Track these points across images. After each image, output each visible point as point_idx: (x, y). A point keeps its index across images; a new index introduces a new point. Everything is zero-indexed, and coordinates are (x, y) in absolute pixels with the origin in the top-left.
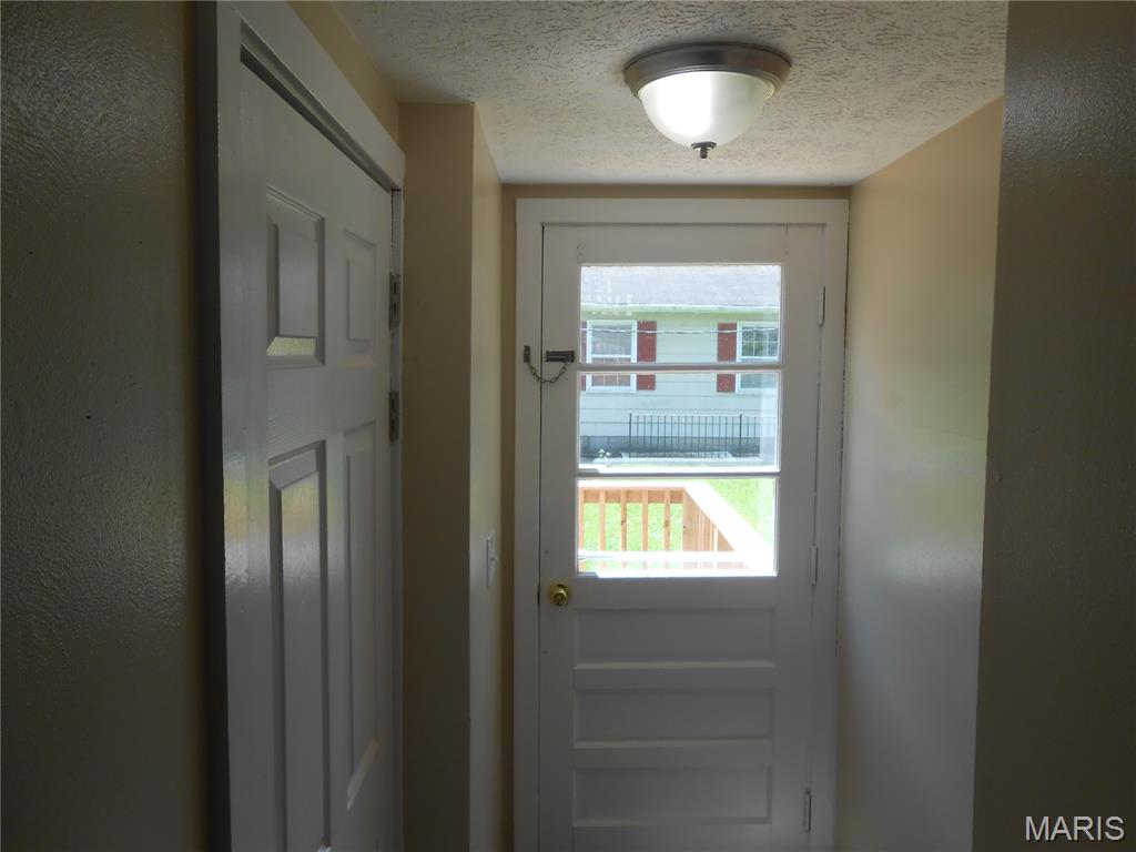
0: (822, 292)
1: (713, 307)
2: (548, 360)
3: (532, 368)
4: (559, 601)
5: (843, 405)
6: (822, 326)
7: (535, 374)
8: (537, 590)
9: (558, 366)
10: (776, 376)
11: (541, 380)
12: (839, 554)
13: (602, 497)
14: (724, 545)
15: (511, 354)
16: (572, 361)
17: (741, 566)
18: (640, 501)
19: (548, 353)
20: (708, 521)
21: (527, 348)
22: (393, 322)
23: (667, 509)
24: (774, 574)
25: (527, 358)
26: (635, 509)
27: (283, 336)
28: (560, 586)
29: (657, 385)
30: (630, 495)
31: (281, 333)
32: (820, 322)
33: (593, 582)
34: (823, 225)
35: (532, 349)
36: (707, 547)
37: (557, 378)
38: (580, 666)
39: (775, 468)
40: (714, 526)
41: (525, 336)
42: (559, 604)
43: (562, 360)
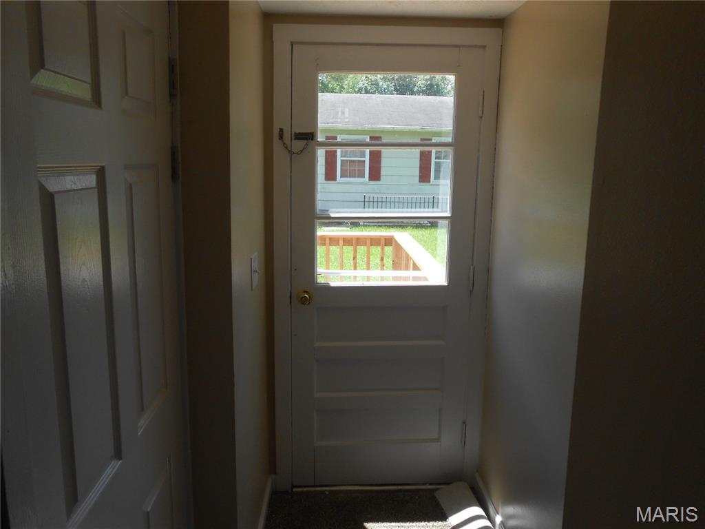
0: (482, 93)
1: (417, 128)
2: (295, 139)
3: (284, 144)
4: (303, 301)
5: (494, 171)
6: (481, 117)
7: (286, 148)
8: (289, 295)
9: (303, 142)
10: (450, 150)
11: (291, 152)
12: (488, 271)
13: (341, 242)
14: (416, 268)
15: (270, 133)
16: (312, 140)
17: (426, 279)
18: (365, 244)
19: (295, 133)
20: (407, 255)
21: (281, 130)
22: (172, 95)
23: (383, 249)
24: (446, 284)
25: (281, 137)
26: (362, 250)
27: (46, 69)
28: (306, 292)
29: (382, 177)
30: (358, 241)
31: (46, 67)
32: (480, 114)
33: (327, 288)
34: (484, 47)
35: (285, 131)
36: (407, 268)
37: (302, 151)
38: (317, 344)
39: (448, 214)
40: (411, 258)
41: (280, 121)
42: (303, 303)
43: (306, 139)
